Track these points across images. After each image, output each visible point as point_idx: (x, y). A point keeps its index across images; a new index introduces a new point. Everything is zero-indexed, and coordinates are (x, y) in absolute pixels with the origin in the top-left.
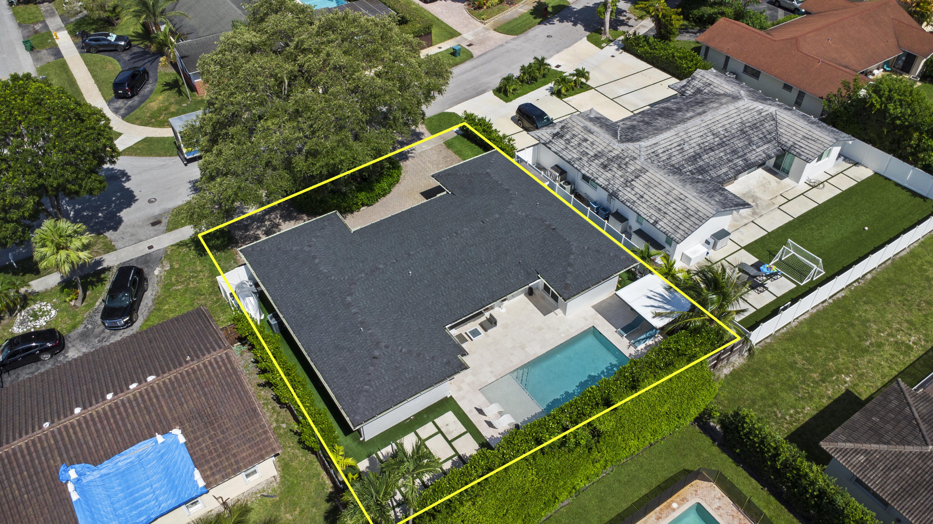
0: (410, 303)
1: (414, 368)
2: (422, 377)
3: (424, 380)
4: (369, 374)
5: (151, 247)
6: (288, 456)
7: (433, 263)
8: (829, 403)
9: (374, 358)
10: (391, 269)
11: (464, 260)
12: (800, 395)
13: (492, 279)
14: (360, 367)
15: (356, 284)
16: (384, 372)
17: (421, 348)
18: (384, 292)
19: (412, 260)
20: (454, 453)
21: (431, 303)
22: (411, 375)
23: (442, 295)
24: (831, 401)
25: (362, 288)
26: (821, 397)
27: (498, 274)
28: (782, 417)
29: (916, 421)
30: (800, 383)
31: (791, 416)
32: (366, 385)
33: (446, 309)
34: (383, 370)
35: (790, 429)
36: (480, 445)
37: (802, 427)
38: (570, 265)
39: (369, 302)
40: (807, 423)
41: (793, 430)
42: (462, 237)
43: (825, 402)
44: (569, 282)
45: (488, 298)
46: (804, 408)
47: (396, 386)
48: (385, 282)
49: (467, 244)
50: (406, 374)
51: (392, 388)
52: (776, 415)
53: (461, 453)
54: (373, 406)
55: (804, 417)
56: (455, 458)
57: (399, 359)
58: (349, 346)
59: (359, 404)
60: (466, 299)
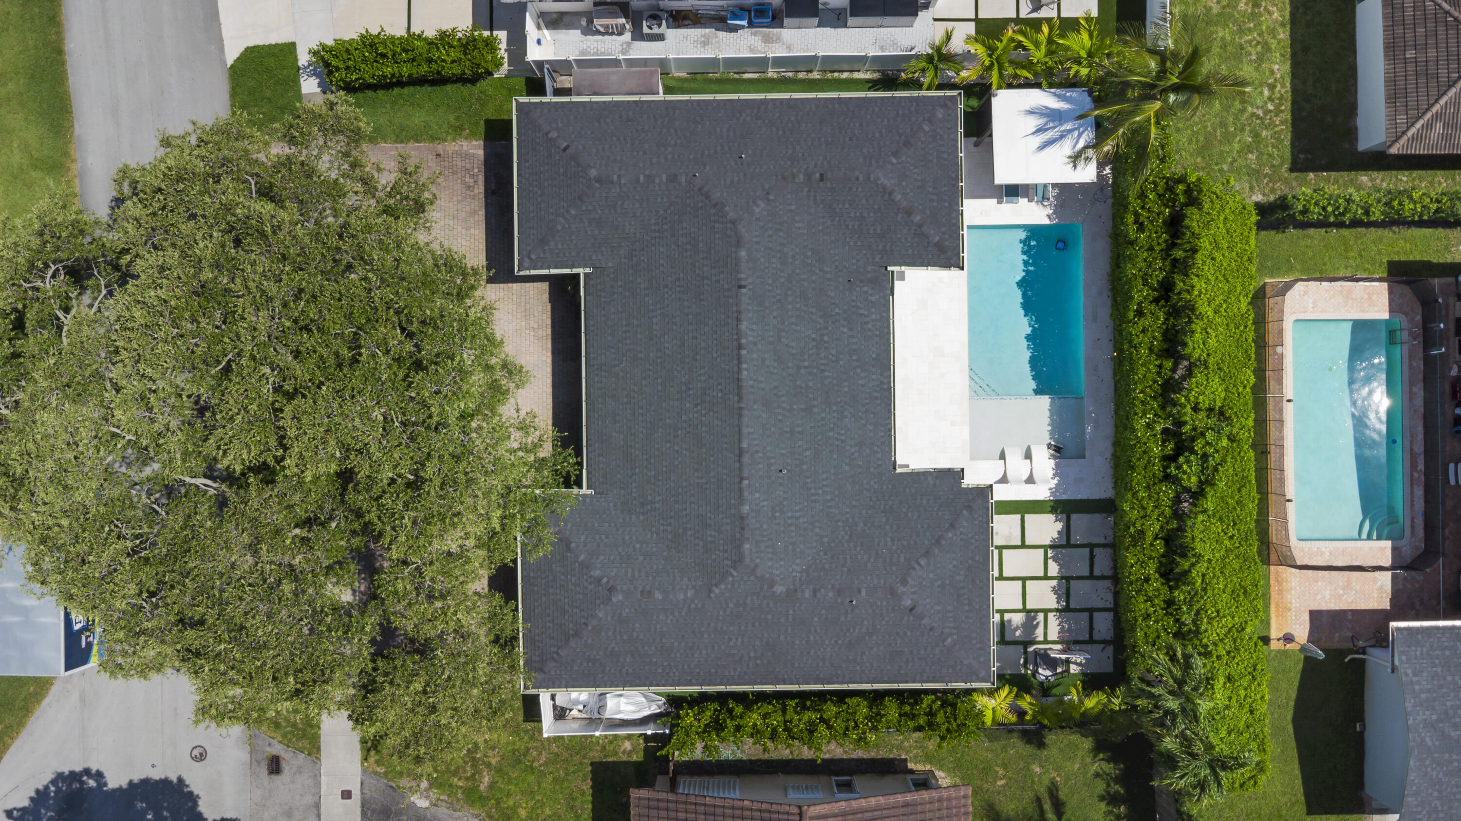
0: (832, 500)
1: (955, 562)
2: (973, 559)
3: (977, 558)
4: (932, 629)
5: (347, 795)
6: (915, 748)
7: (780, 421)
8: (1288, 33)
9: (911, 610)
10: (757, 495)
11: (799, 367)
12: (1254, 57)
13: (855, 347)
14: (909, 633)
15: (757, 566)
16: (940, 608)
17: (928, 534)
18: (793, 528)
19: (757, 452)
20: (1042, 551)
21: (847, 468)
22: (962, 573)
23: (843, 441)
24: (1288, 27)
25: (770, 559)
26: (1273, 32)
27: (851, 329)
28: (1264, 114)
29: (1451, 16)
30: (1240, 38)
31: (1270, 99)
32: (945, 640)
33: (868, 451)
34: (936, 608)
35: (1286, 121)
36: (1051, 512)
37: (1294, 103)
38: (909, 213)
39: (798, 561)
40: (1294, 91)
41: (1289, 117)
42: (755, 344)
43: (1284, 34)
44: (937, 239)
45: (882, 375)
46: (1272, 72)
47: (966, 601)
48: (775, 518)
49: (771, 343)
50: (958, 578)
51: (966, 608)
52: (1258, 117)
53: (1048, 542)
54: (979, 646)
55: (1283, 86)
56: (1050, 553)
57: (931, 575)
58: (864, 630)
59: (966, 662)
60: (867, 410)
